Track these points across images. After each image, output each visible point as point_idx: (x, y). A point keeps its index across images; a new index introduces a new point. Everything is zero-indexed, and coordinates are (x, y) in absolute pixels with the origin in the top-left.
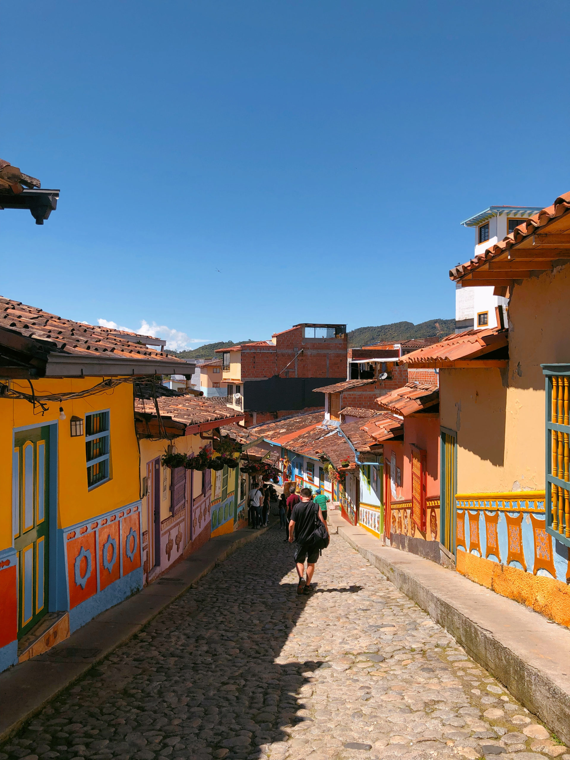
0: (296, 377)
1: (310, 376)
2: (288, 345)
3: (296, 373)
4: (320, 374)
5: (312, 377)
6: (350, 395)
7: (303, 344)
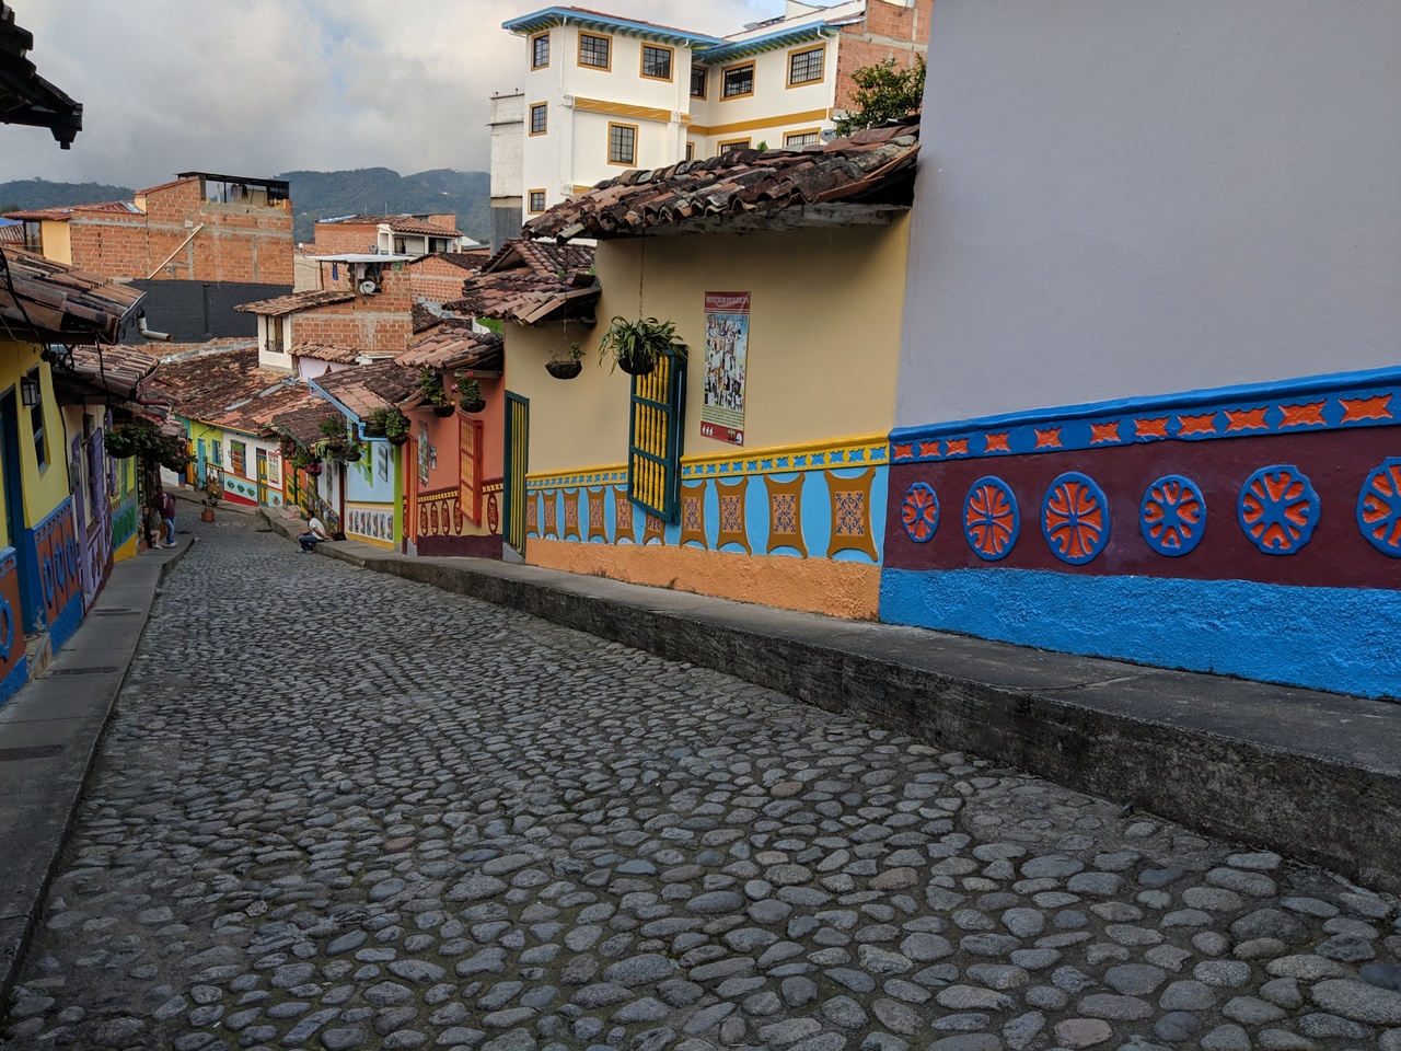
0: (192, 278)
1: (219, 279)
2: (170, 215)
3: (191, 270)
4: (240, 276)
5: (226, 279)
6: (308, 319)
7: (202, 214)
